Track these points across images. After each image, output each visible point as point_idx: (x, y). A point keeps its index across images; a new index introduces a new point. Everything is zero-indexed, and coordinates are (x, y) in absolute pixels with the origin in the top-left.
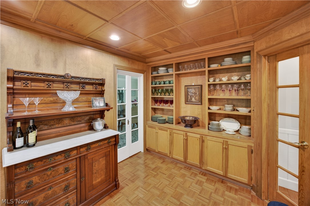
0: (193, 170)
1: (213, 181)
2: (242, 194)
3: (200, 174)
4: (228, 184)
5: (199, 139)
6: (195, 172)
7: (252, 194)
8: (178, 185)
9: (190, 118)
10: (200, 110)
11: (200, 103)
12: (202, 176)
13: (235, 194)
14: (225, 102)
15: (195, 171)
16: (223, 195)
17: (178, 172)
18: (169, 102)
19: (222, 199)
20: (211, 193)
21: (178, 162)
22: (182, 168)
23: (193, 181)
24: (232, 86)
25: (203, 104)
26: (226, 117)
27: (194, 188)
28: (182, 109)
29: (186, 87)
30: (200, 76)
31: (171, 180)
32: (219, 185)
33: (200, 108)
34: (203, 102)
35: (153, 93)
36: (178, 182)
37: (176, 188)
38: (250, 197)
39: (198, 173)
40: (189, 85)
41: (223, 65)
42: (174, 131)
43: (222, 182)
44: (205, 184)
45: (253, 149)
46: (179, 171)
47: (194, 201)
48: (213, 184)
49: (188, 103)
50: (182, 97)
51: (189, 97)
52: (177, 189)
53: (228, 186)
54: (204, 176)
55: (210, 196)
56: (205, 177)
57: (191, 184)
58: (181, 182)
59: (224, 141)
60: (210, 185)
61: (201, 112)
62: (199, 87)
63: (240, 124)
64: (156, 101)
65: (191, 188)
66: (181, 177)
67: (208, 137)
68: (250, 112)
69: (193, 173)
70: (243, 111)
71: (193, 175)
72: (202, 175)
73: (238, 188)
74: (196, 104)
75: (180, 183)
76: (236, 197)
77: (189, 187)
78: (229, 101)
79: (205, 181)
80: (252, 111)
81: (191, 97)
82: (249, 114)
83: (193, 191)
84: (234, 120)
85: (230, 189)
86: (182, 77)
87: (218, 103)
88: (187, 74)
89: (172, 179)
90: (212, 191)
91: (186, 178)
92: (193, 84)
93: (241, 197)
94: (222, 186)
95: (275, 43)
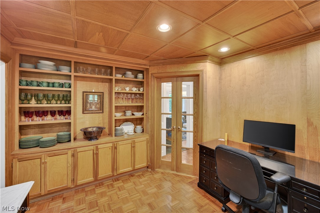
0: (105, 183)
1: (127, 180)
2: (146, 175)
3: (114, 182)
4: (136, 174)
5: (111, 148)
6: (109, 184)
7: (149, 171)
8: (109, 204)
9: (93, 129)
10: (101, 119)
11: (101, 111)
12: (118, 182)
13: (145, 177)
14: (124, 109)
15: (107, 182)
16: (141, 183)
17: (95, 195)
18: (49, 113)
19: (143, 186)
20: (134, 188)
21: (83, 186)
22: (94, 189)
23: (115, 191)
24: (135, 96)
25: (104, 112)
26: (125, 122)
27: (123, 195)
28: (77, 121)
29: (84, 93)
30: (101, 83)
31: (97, 208)
32: (133, 179)
33: (101, 116)
34: (104, 110)
35: (21, 100)
36: (106, 202)
37: (110, 208)
38: (150, 173)
39: (112, 182)
40: (88, 91)
41: (127, 77)
42: (79, 149)
43: (132, 176)
44: (126, 186)
45: (148, 140)
46: (95, 193)
47: (133, 203)
48: (130, 182)
49: (87, 112)
50: (77, 105)
51: (88, 105)
52: (112, 209)
53: (137, 176)
54: (118, 181)
55: (136, 190)
56: (120, 181)
57: (117, 194)
58: (108, 200)
59: (132, 141)
60: (129, 184)
61: (102, 121)
62: (101, 94)
63: (134, 125)
64: (26, 113)
65: (120, 197)
66: (103, 197)
67: (119, 142)
68: (143, 115)
69: (108, 185)
70: (138, 115)
71: (110, 187)
72: (116, 181)
73: (141, 173)
74: (97, 113)
75: (108, 202)
76: (146, 178)
77: (118, 198)
78: (127, 108)
79: (122, 184)
80: (145, 114)
81: (91, 105)
82: (143, 116)
83: (123, 198)
84: (130, 123)
85: (139, 176)
86: (78, 81)
87: (118, 110)
88: (86, 78)
89: (97, 206)
90: (133, 186)
91: (108, 194)
92: (93, 91)
93: (148, 177)
94: (135, 179)
95: (162, 72)
